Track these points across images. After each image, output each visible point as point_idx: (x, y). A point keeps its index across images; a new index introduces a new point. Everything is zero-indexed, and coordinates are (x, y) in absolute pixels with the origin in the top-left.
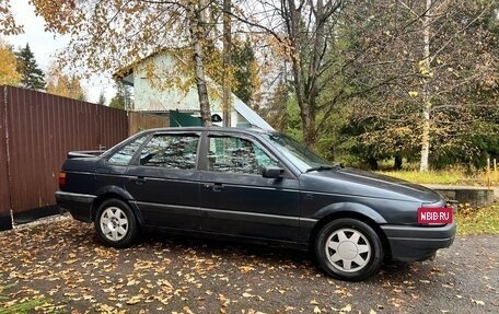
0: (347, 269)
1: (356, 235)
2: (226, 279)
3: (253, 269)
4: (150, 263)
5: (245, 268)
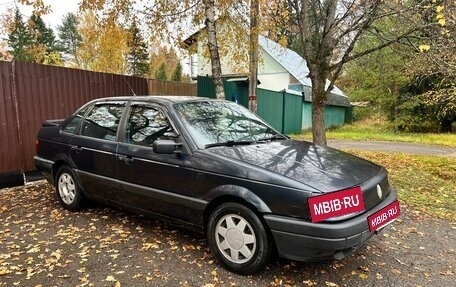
0: (235, 260)
1: (243, 223)
2: (115, 256)
3: (156, 247)
4: (77, 229)
5: (149, 245)
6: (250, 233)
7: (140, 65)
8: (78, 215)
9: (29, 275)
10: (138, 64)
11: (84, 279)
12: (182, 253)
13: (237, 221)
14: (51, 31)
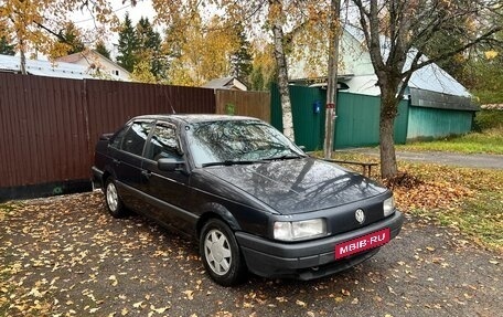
0: (218, 271)
1: (223, 237)
2: (127, 260)
3: (165, 254)
4: (111, 234)
5: (160, 252)
6: (227, 247)
7: (244, 66)
8: (118, 222)
9: (55, 268)
10: (242, 65)
11: (93, 276)
12: (184, 262)
13: (219, 236)
14: (158, 34)
